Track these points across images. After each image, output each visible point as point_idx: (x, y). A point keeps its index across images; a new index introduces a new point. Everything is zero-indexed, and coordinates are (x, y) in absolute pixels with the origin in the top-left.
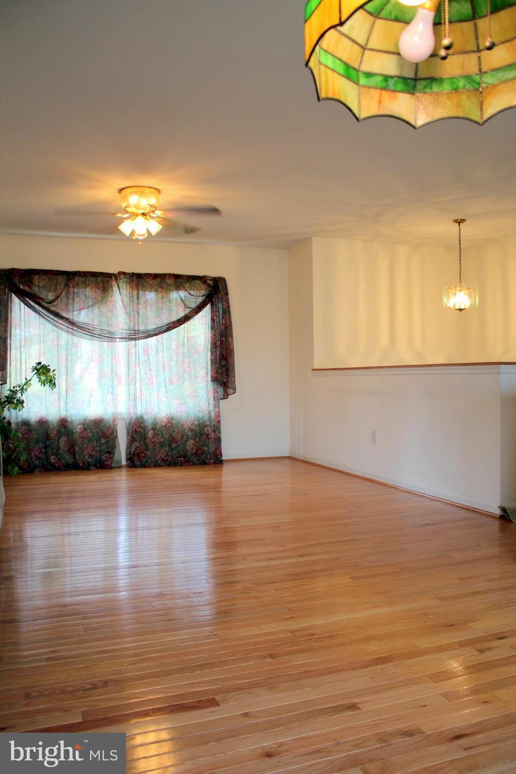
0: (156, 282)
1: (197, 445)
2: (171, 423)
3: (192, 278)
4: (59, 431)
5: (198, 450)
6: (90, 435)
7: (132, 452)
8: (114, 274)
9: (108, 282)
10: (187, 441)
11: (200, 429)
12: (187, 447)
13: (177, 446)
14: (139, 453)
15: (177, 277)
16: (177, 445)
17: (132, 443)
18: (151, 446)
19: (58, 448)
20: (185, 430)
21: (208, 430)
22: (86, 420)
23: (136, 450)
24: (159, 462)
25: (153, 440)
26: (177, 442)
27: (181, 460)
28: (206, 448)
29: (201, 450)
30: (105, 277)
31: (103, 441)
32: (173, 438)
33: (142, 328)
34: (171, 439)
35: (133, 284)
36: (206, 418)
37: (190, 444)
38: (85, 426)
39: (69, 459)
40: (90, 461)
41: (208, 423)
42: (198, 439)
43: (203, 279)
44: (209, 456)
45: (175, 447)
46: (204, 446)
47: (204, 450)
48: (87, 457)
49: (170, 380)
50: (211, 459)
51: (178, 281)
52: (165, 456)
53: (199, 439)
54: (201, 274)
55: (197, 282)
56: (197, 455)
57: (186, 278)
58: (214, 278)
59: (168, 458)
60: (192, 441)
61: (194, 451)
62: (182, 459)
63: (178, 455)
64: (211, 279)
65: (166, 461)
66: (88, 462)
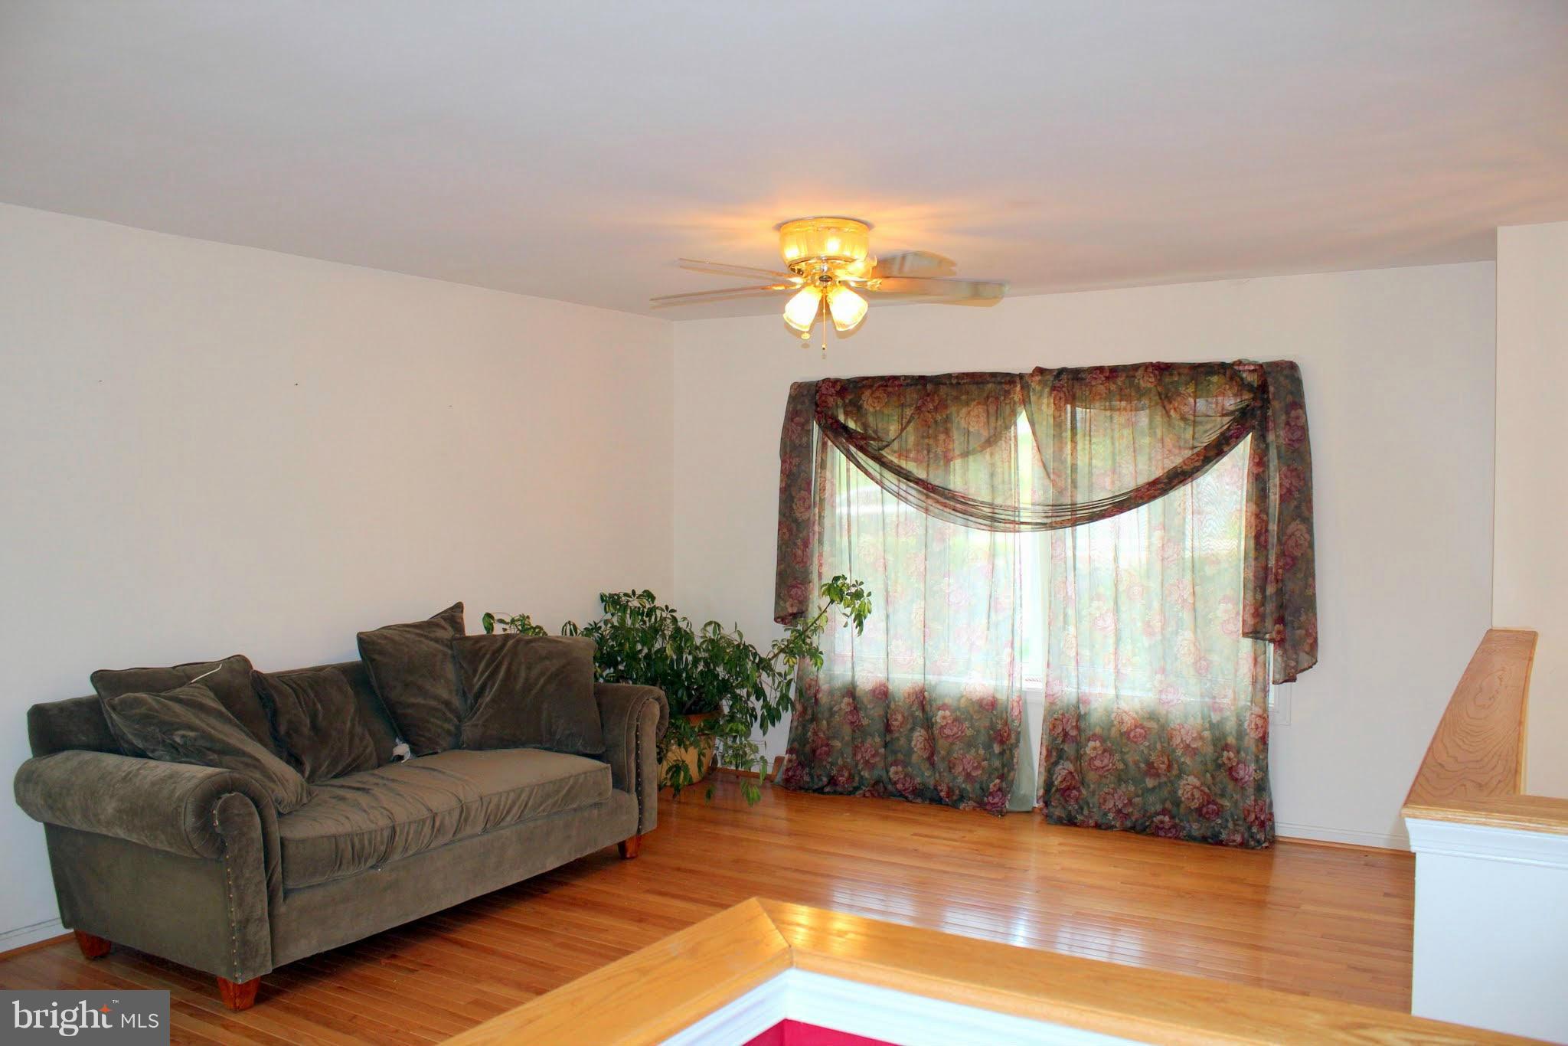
0: (1113, 387)
1: (1206, 790)
2: (1143, 728)
3: (1201, 373)
4: (912, 715)
5: (1209, 803)
6: (969, 732)
7: (1056, 783)
8: (1021, 376)
9: (1007, 393)
10: (1179, 776)
11: (1215, 752)
12: (1180, 792)
13: (1160, 785)
14: (1068, 788)
15: (1163, 369)
16: (1160, 783)
17: (1056, 763)
18: (1092, 776)
19: (910, 752)
20: (1174, 751)
21: (1229, 759)
22: (959, 700)
23: (1064, 780)
24: (1111, 816)
25: (1098, 763)
26: (1158, 775)
27: (1162, 822)
28: (1227, 803)
29: (1216, 804)
30: (1000, 383)
31: (997, 749)
32: (1150, 765)
33: (1082, 498)
34: (1142, 765)
35: (1062, 395)
36: (1230, 726)
37: (1189, 786)
38: (958, 714)
39: (925, 776)
40: (969, 787)
41: (1231, 740)
42: (1208, 775)
43: (1227, 371)
44: (1230, 825)
45: (1154, 788)
46: (1223, 796)
47: (1222, 806)
48: (960, 779)
49: (1148, 625)
50: (1238, 831)
51: (1167, 380)
52: (1125, 805)
53: (1213, 776)
54: (1229, 358)
55: (1215, 379)
56: (1200, 815)
57: (1186, 371)
58: (1261, 366)
59: (1131, 810)
60: (1192, 780)
61: (1195, 805)
62: (1167, 819)
63: (1159, 807)
64: (1252, 368)
65: (1127, 816)
66: (962, 791)
